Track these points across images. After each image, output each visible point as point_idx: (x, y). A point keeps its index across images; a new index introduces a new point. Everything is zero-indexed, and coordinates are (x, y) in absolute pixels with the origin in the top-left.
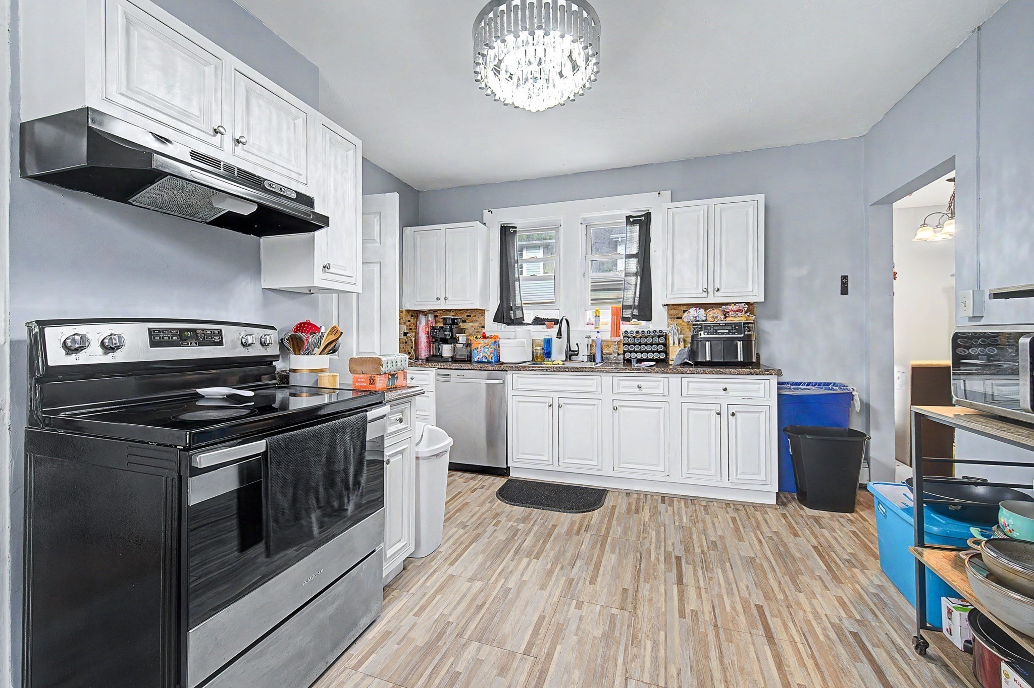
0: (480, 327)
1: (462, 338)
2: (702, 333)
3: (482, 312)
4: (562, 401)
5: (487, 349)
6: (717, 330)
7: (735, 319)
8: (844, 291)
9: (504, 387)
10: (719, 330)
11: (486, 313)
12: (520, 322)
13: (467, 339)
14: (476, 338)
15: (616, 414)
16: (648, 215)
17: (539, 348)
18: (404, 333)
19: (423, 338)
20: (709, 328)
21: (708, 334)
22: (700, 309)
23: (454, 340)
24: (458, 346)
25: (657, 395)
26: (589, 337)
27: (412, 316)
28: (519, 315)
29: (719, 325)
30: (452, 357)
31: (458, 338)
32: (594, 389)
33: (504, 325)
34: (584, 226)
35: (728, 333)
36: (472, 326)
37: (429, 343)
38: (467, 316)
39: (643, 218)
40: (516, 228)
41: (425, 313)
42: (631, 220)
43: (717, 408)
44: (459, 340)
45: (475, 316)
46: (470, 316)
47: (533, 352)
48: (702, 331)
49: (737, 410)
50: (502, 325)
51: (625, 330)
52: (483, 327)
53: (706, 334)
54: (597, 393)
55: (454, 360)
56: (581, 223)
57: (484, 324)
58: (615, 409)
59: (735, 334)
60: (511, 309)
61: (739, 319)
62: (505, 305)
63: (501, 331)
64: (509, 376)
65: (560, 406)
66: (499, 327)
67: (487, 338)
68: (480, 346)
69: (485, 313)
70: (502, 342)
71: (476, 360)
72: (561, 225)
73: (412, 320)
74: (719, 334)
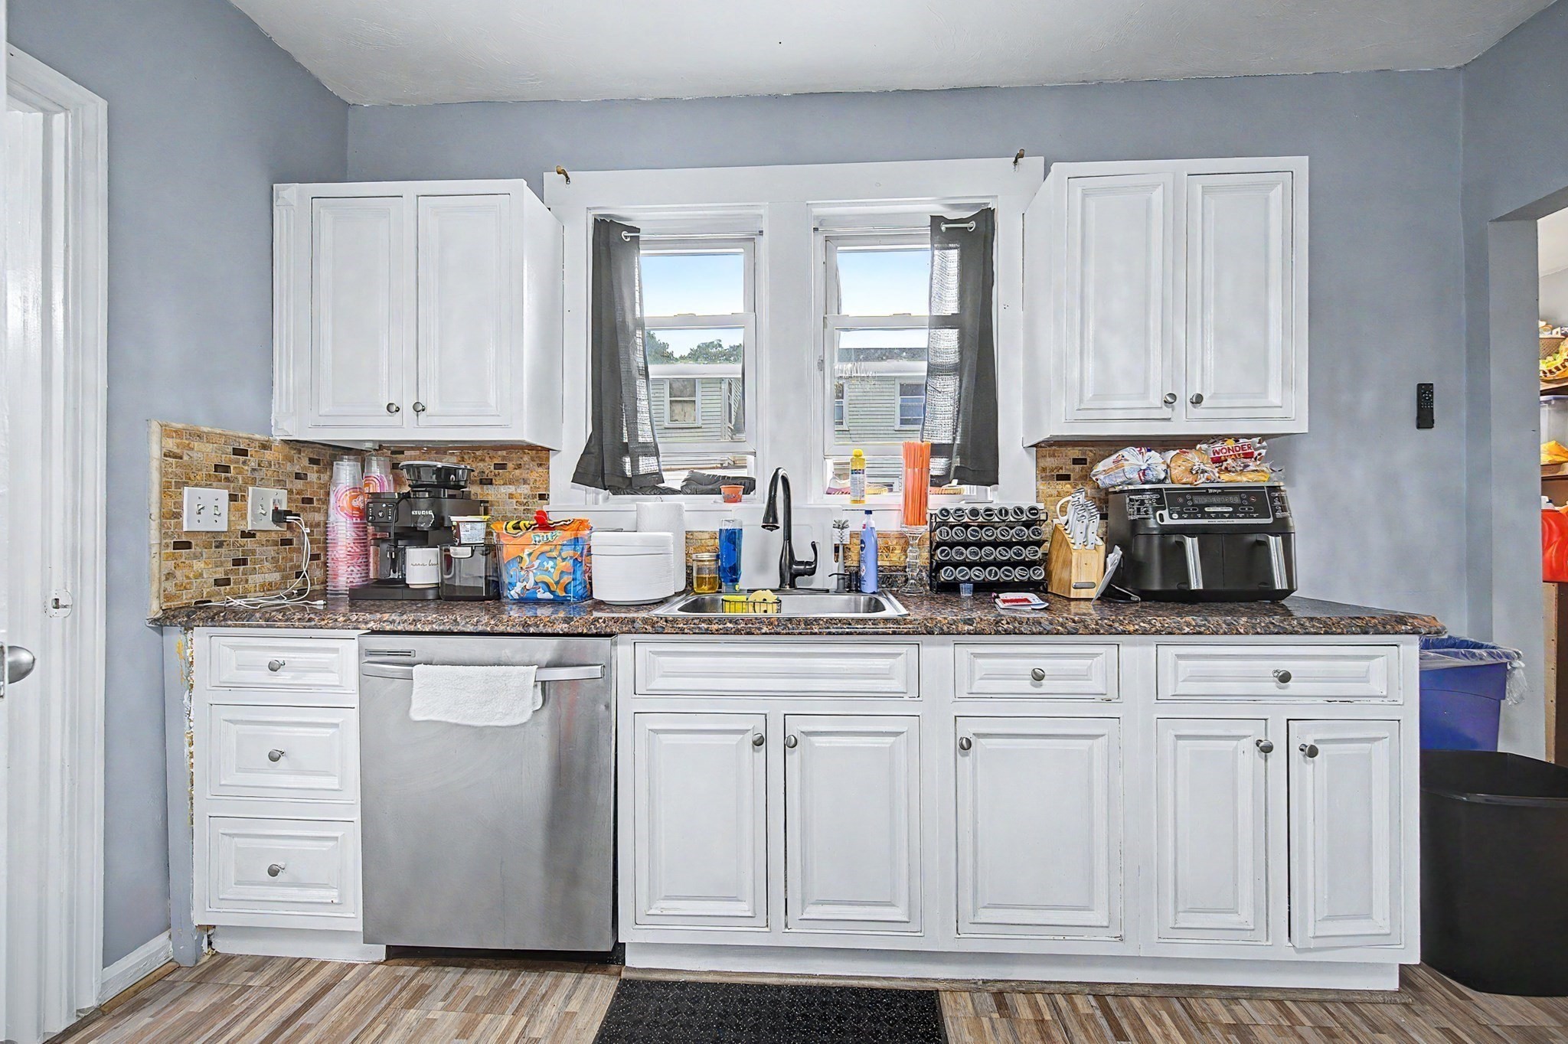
0: (534, 497)
1: (471, 529)
2: (1165, 513)
3: (541, 454)
4: (796, 727)
5: (551, 563)
6: (1202, 507)
7: (1239, 478)
8: (1425, 419)
9: (606, 688)
10: (1208, 506)
11: (553, 461)
12: (652, 485)
13: (489, 534)
14: (516, 527)
15: (966, 762)
16: (986, 216)
17: (706, 556)
18: (276, 511)
19: (343, 530)
20: (1181, 500)
21: (1180, 518)
22: (1149, 451)
23: (441, 534)
24: (456, 552)
25: (1090, 696)
26: (842, 526)
27: (312, 461)
28: (646, 465)
29: (1205, 492)
30: (438, 587)
31: (457, 527)
32: (896, 685)
33: (603, 493)
34: (820, 239)
35: (1232, 515)
36: (511, 496)
37: (362, 541)
38: (498, 466)
39: (973, 224)
40: (638, 230)
41: (358, 454)
42: (943, 228)
43: (1256, 731)
44: (458, 535)
45: (519, 466)
46: (502, 466)
47: (689, 568)
48: (1164, 509)
49: (1319, 737)
50: (598, 494)
51: (940, 508)
52: (542, 497)
53: (1175, 516)
54: (906, 698)
55: (447, 595)
56: (816, 229)
57: (547, 489)
58: (966, 746)
59: (1253, 517)
60: (625, 450)
61: (1253, 476)
62: (607, 440)
63: (596, 508)
64: (624, 651)
65: (790, 744)
66: (591, 497)
67: (554, 529)
68: (527, 552)
69: (548, 459)
70: (598, 540)
71: (515, 593)
72: (761, 232)
73: (312, 477)
74: (1208, 515)
